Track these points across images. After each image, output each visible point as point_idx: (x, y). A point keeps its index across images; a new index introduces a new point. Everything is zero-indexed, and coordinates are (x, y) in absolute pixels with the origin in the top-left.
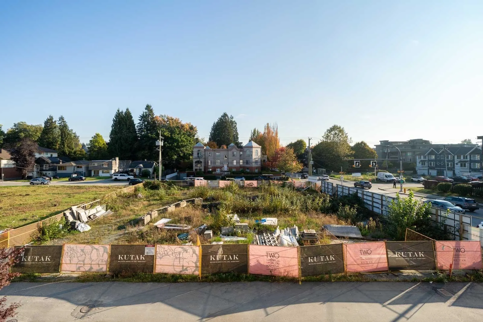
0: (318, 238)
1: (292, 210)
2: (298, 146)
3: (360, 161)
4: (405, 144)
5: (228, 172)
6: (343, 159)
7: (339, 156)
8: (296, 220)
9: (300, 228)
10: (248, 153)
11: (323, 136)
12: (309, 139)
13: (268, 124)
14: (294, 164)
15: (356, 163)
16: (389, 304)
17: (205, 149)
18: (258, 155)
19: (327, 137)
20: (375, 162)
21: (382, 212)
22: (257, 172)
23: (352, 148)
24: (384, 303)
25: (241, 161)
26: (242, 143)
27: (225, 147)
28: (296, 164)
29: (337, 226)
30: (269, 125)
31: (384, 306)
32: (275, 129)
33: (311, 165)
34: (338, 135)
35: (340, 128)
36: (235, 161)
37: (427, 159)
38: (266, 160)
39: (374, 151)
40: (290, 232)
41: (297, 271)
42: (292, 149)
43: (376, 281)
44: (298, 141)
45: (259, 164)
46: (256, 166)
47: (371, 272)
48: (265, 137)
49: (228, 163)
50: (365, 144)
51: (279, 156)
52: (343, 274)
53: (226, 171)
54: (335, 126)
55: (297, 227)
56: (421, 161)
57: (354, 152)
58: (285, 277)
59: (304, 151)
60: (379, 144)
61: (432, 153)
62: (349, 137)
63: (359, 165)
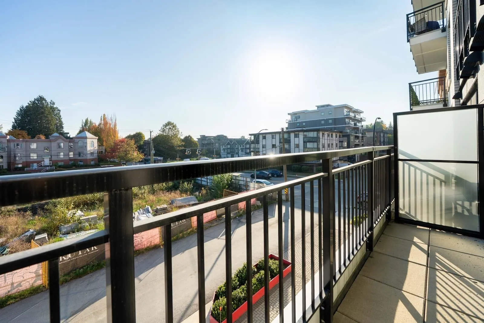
0: (169, 210)
1: (142, 194)
2: (138, 137)
3: (191, 149)
4: (215, 138)
5: (51, 166)
6: (177, 149)
7: (173, 147)
8: (146, 202)
9: (151, 207)
10: (80, 144)
11: (160, 130)
12: (151, 132)
13: (104, 115)
14: (135, 154)
15: (188, 151)
16: (221, 236)
17: (8, 140)
18: (93, 146)
19: (164, 131)
20: (200, 150)
21: (207, 184)
22: (93, 164)
23: (183, 141)
24: (218, 237)
25: (71, 153)
26: (68, 133)
27: (43, 137)
28: (138, 154)
29: (181, 198)
30: (106, 116)
31: (219, 239)
32: (114, 121)
33: (153, 154)
34: (172, 130)
35: (173, 124)
36: (62, 154)
37: (226, 148)
38: (104, 151)
39: (197, 143)
40: (143, 212)
41: (159, 239)
42: (132, 141)
43: (211, 226)
44: (137, 133)
45: (95, 156)
46: (93, 158)
47: (207, 222)
48: (101, 128)
49: (51, 156)
50: (191, 137)
51: (120, 147)
52: (191, 229)
53: (48, 166)
54: (169, 122)
55: (149, 207)
56: (223, 149)
57: (184, 143)
58: (148, 247)
59: (143, 143)
60: (200, 137)
61: (228, 144)
62: (180, 132)
63: (190, 153)
